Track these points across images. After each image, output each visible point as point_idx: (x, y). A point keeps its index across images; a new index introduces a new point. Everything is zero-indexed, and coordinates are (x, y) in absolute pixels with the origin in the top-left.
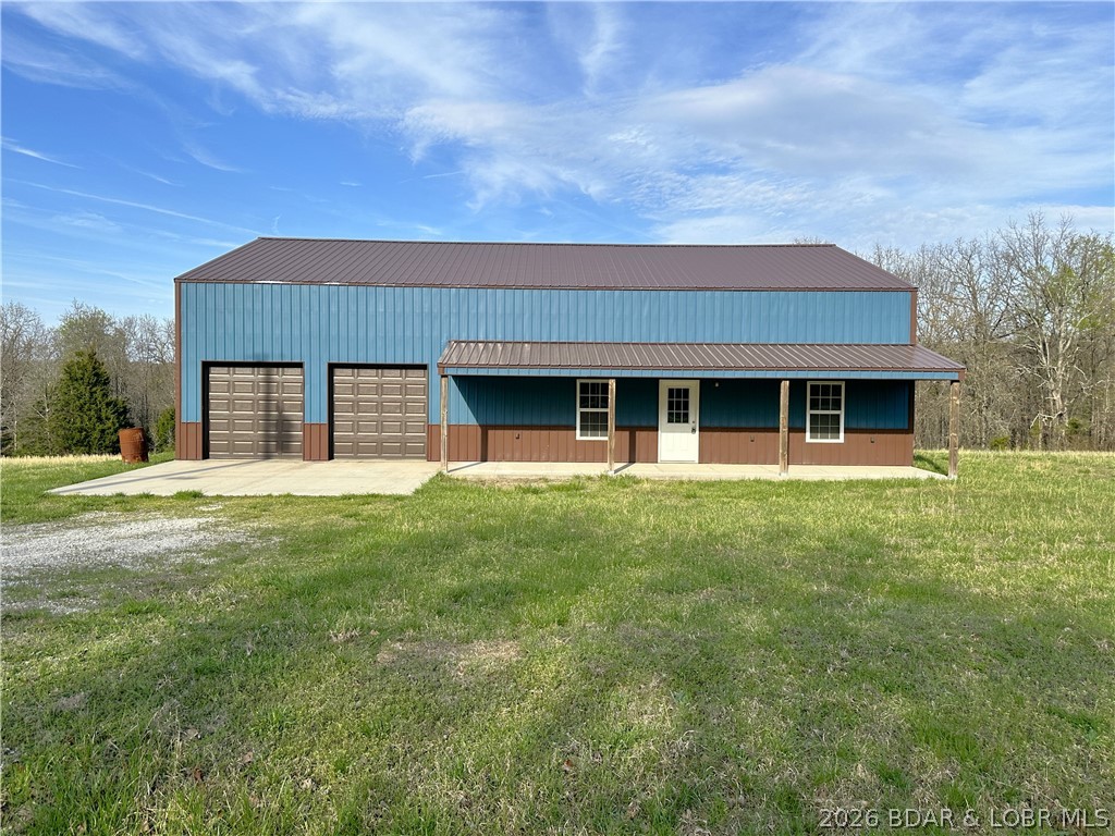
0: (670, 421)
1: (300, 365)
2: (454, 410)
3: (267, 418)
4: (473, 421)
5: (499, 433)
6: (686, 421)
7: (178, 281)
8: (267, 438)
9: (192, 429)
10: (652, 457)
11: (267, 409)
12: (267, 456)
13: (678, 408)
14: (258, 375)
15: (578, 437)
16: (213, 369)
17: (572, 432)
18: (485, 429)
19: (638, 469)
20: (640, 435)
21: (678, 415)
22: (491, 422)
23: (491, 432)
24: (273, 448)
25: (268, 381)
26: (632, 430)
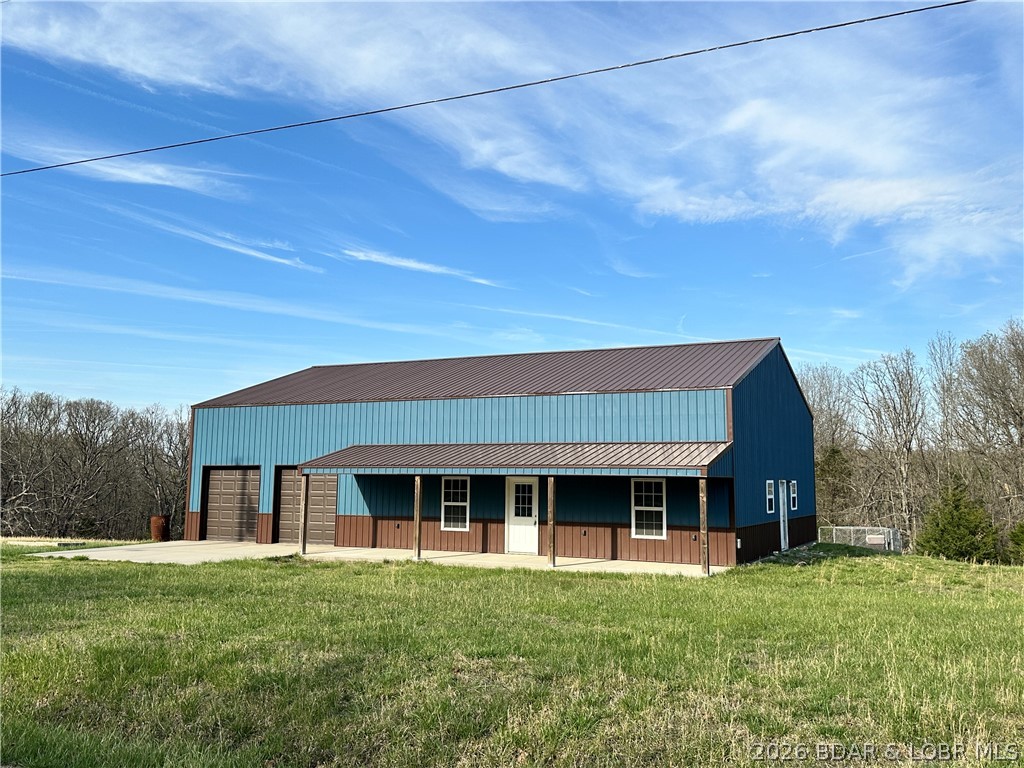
0: (517, 514)
1: (258, 468)
2: (354, 503)
3: (242, 509)
4: (367, 513)
5: (385, 522)
6: (530, 515)
7: (194, 408)
8: (241, 524)
9: (195, 516)
10: (500, 549)
11: (242, 501)
12: (241, 540)
13: (524, 503)
14: (237, 474)
15: (443, 528)
16: (212, 472)
17: (437, 523)
18: (376, 519)
19: (490, 561)
20: (493, 527)
21: (523, 511)
22: (379, 514)
23: (379, 522)
24: (244, 533)
25: (244, 480)
26: (485, 522)
